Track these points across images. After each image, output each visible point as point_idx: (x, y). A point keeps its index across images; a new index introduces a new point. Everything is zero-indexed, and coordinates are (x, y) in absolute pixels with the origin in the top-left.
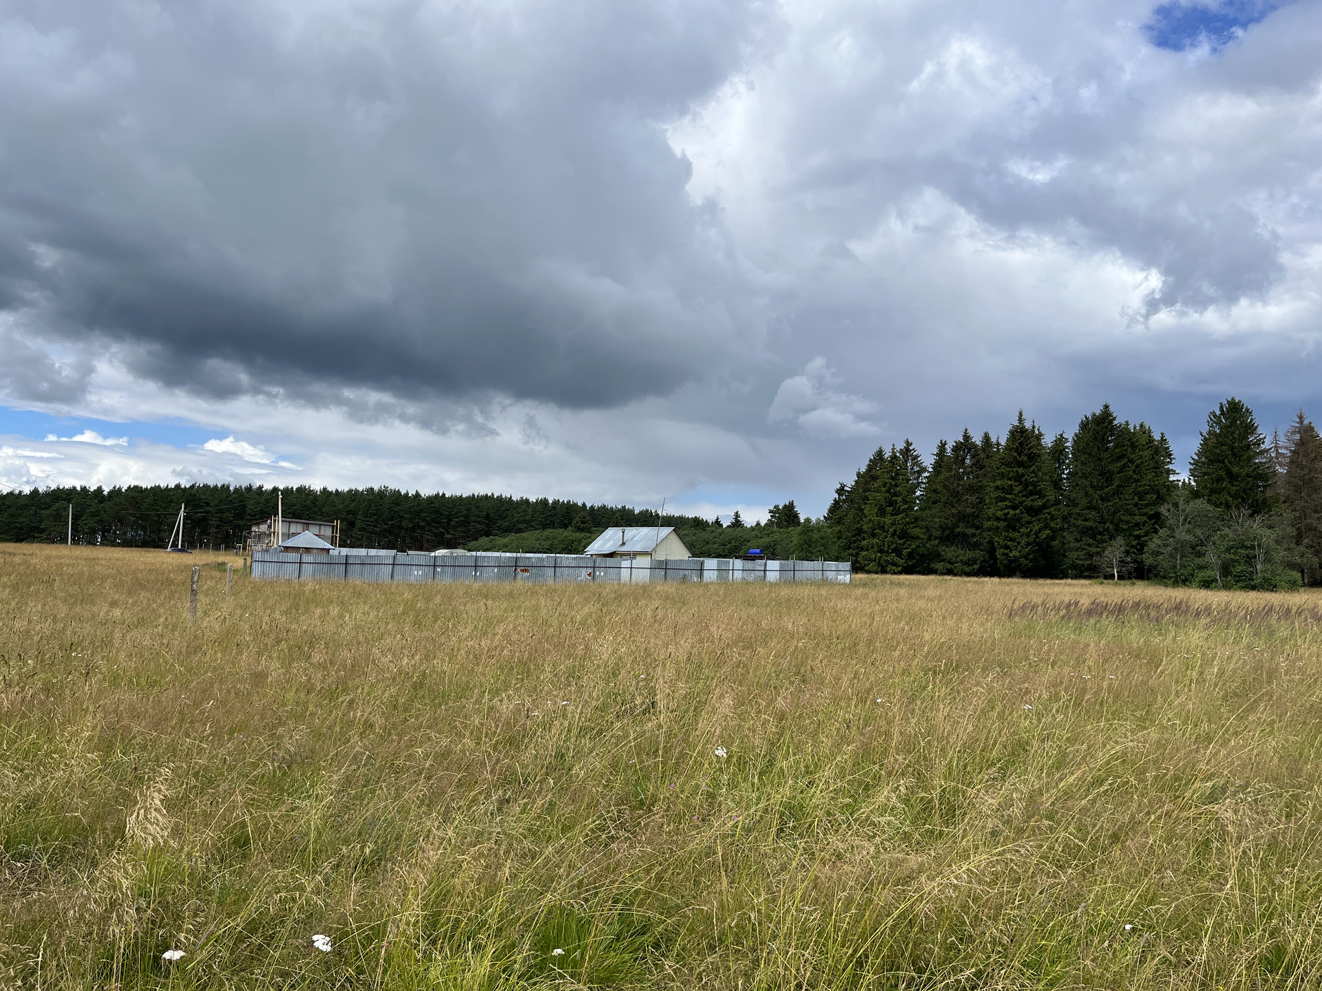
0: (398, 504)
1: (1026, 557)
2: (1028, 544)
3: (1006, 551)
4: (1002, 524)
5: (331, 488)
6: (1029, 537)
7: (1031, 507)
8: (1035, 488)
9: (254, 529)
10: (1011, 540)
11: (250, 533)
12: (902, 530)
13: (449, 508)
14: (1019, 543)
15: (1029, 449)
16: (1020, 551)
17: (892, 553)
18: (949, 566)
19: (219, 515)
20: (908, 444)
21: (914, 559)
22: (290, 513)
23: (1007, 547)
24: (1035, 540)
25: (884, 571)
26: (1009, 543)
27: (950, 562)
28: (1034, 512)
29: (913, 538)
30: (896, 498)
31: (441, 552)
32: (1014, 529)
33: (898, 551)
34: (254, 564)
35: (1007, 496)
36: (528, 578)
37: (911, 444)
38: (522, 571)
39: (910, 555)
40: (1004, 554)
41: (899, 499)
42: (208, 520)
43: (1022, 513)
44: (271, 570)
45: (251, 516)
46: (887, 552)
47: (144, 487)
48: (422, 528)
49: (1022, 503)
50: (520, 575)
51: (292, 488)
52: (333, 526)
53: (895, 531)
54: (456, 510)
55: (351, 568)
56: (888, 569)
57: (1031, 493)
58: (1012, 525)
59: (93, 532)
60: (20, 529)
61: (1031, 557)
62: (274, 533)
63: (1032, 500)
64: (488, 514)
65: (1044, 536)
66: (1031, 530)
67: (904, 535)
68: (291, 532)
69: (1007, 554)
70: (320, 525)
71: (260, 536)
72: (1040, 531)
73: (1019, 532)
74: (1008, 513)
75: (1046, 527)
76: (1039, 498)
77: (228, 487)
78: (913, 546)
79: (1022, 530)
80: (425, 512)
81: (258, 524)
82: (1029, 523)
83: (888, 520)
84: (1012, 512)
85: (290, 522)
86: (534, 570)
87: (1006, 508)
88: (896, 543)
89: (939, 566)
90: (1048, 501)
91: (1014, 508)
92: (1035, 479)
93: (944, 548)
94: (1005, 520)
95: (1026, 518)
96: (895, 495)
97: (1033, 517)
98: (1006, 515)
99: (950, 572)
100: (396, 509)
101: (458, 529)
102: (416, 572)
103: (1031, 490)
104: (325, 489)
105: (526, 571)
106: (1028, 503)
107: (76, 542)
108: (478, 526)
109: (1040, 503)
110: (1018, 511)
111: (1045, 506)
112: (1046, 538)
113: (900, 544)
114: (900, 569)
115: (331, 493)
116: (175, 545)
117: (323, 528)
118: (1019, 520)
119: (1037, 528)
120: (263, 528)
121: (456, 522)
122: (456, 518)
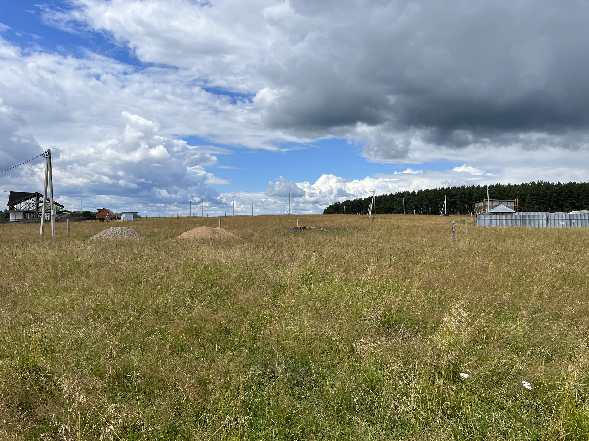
0: (549, 189)
5: (513, 184)
9: (477, 205)
11: (475, 207)
13: (578, 189)
19: (461, 199)
22: (493, 197)
31: (574, 212)
34: (478, 220)
42: (456, 202)
44: (485, 223)
45: (475, 199)
47: (430, 189)
48: (562, 200)
51: (493, 185)
52: (514, 202)
54: (582, 190)
55: (525, 221)
59: (412, 209)
60: (387, 209)
62: (486, 206)
68: (494, 205)
70: (508, 201)
71: (479, 208)
77: (464, 187)
80: (564, 192)
81: (478, 203)
85: (493, 201)
100: (547, 192)
101: (584, 200)
102: (560, 223)
104: (509, 184)
107: (406, 213)
115: (513, 186)
116: (443, 213)
117: (509, 203)
120: (481, 204)
121: (582, 197)
122: (582, 194)
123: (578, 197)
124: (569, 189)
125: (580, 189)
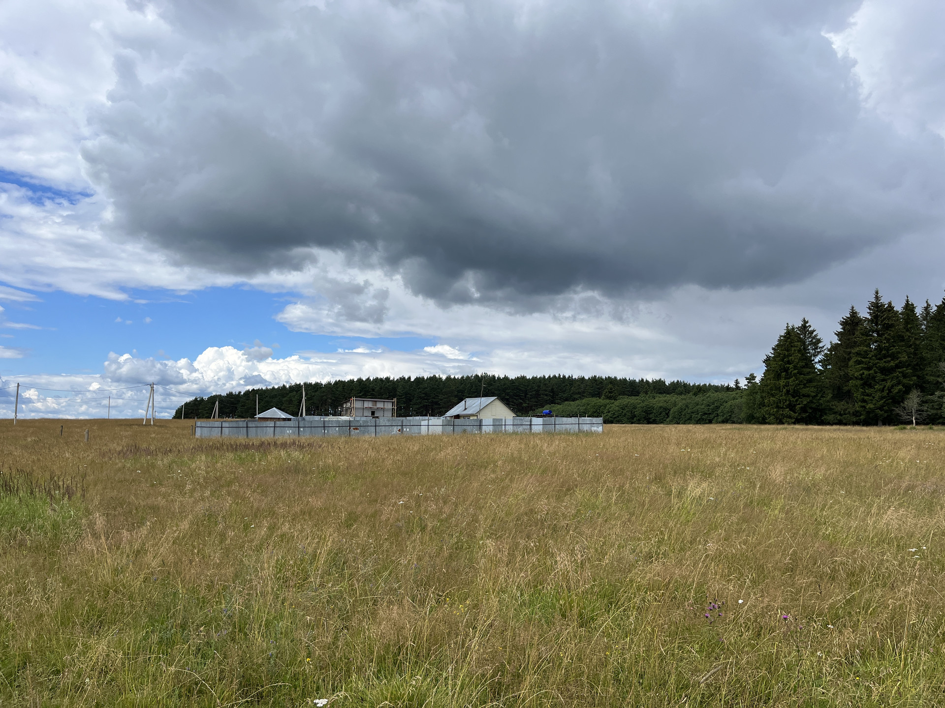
1: (881, 408)
2: (882, 398)
3: (864, 404)
4: (859, 382)
6: (883, 391)
7: (884, 367)
8: (888, 353)
9: (343, 405)
10: (868, 395)
12: (794, 390)
14: (874, 397)
15: (883, 320)
16: (875, 404)
17: (787, 408)
18: (839, 417)
20: (805, 322)
21: (807, 412)
23: (864, 401)
24: (888, 394)
25: (781, 422)
26: (866, 398)
27: (841, 415)
28: (885, 371)
29: (804, 396)
30: (788, 365)
32: (870, 386)
33: (792, 407)
34: (197, 428)
35: (863, 360)
36: (358, 433)
37: (807, 322)
38: (354, 429)
39: (804, 410)
40: (862, 407)
41: (791, 366)
43: (876, 373)
44: (206, 432)
46: (782, 408)
49: (876, 364)
50: (353, 432)
52: (393, 402)
53: (788, 391)
54: (530, 387)
55: (249, 429)
56: (784, 421)
57: (885, 356)
58: (867, 383)
61: (886, 408)
62: (353, 408)
63: (885, 362)
64: (553, 389)
65: (896, 391)
66: (885, 386)
67: (796, 394)
68: (365, 407)
69: (864, 407)
72: (893, 386)
73: (875, 389)
74: (863, 373)
75: (899, 383)
76: (891, 360)
78: (805, 403)
79: (876, 387)
81: (346, 403)
82: (883, 380)
83: (782, 382)
84: (866, 372)
85: (364, 401)
86: (362, 428)
87: (861, 370)
88: (789, 400)
89: (831, 417)
90: (900, 362)
91: (869, 369)
92: (887, 345)
93: (836, 402)
94: (862, 379)
95: (879, 376)
96: (789, 362)
97: (887, 375)
98: (861, 375)
99: (840, 423)
101: (532, 400)
102: (288, 432)
103: (885, 354)
105: (357, 429)
106: (882, 364)
108: (546, 397)
109: (892, 364)
110: (871, 372)
111: (897, 366)
112: (897, 393)
113: (793, 401)
114: (793, 420)
117: (385, 403)
118: (874, 378)
119: (889, 384)
121: (531, 395)
122: (531, 392)
123: (525, 396)
124: (515, 385)
125: (528, 386)
